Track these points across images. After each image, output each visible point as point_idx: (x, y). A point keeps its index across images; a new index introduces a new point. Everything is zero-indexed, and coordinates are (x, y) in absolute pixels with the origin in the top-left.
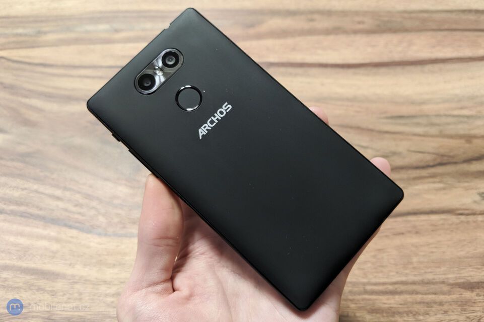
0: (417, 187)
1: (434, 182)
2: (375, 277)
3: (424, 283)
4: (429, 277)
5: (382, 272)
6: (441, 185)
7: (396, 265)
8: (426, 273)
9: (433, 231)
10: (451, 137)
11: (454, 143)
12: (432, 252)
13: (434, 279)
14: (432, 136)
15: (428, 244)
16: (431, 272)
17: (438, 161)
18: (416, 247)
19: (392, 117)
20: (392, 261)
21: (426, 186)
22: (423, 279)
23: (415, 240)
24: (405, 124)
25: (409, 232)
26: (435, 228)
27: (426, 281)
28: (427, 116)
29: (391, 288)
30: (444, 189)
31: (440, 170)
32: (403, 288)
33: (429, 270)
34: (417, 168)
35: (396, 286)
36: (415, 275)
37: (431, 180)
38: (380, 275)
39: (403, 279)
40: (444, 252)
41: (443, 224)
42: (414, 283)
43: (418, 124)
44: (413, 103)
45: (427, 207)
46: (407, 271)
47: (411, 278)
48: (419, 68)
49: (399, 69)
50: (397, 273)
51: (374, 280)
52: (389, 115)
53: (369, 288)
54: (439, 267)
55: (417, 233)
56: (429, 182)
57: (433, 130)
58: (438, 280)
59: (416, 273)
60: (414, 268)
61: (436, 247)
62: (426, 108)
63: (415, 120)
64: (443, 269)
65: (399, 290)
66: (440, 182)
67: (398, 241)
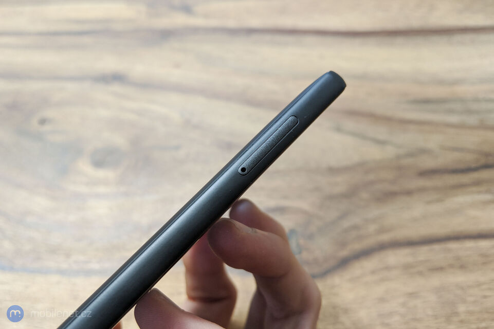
6: (488, 197)
7: (435, 317)
9: (483, 264)
12: (486, 297)
14: (470, 128)
17: (482, 161)
18: (462, 288)
19: (416, 102)
20: (430, 312)
23: (460, 278)
24: (434, 111)
25: (451, 266)
26: (486, 260)
28: (462, 100)
43: (451, 112)
44: (441, 82)
52: (411, 98)
55: (462, 267)
57: (471, 120)
60: (462, 322)
61: (490, 289)
62: (461, 90)
63: (447, 106)
67: (436, 280)
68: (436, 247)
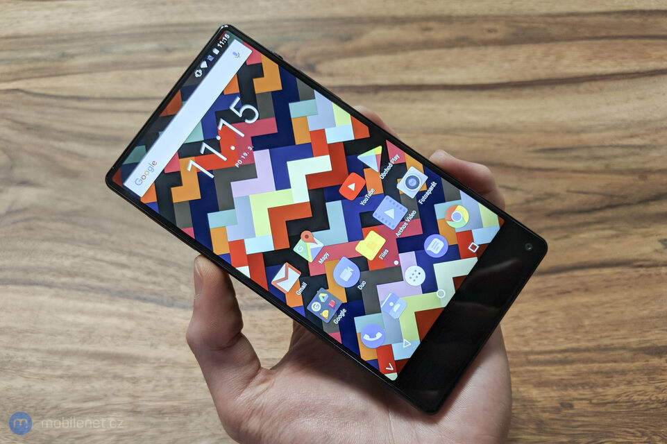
0: (582, 236)
1: (603, 229)
2: (539, 344)
3: (599, 349)
4: (606, 342)
5: (546, 338)
6: (612, 232)
7: (563, 329)
8: (601, 337)
9: (606, 287)
10: (621, 172)
11: (625, 180)
12: (608, 313)
13: (612, 345)
14: (596, 172)
15: (602, 304)
16: (608, 337)
17: (607, 202)
18: (587, 307)
19: (544, 151)
20: (559, 326)
21: (593, 234)
22: (599, 345)
23: (586, 299)
24: (561, 159)
25: (577, 290)
26: (608, 285)
27: (603, 347)
28: (588, 147)
29: (560, 356)
30: (617, 236)
31: (609, 213)
32: (575, 356)
33: (605, 334)
34: (580, 212)
35: (567, 354)
36: (589, 341)
37: (599, 226)
38: (545, 342)
39: (574, 345)
40: (622, 312)
41: (618, 279)
42: (587, 350)
43: (578, 158)
44: (569, 131)
45: (596, 258)
46: (578, 337)
47: (584, 344)
48: (573, 87)
49: (547, 90)
50: (566, 338)
51: (538, 349)
52: (539, 147)
53: (532, 357)
54: (617, 330)
55: (587, 290)
56: (597, 229)
57: (597, 165)
58: (617, 346)
59: (590, 338)
60: (587, 332)
61: (611, 307)
62: (585, 137)
63: (574, 153)
64: (623, 332)
65: (570, 358)
66: (610, 228)
67: (563, 301)
68: (563, 275)
